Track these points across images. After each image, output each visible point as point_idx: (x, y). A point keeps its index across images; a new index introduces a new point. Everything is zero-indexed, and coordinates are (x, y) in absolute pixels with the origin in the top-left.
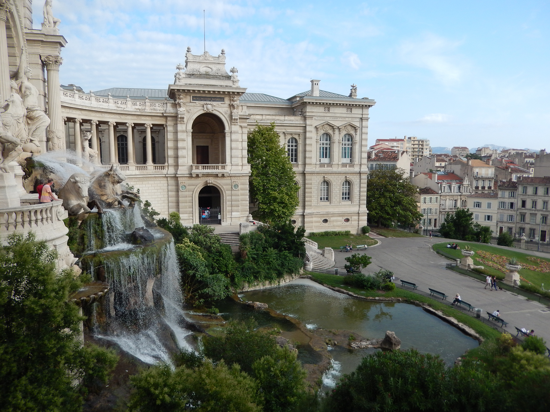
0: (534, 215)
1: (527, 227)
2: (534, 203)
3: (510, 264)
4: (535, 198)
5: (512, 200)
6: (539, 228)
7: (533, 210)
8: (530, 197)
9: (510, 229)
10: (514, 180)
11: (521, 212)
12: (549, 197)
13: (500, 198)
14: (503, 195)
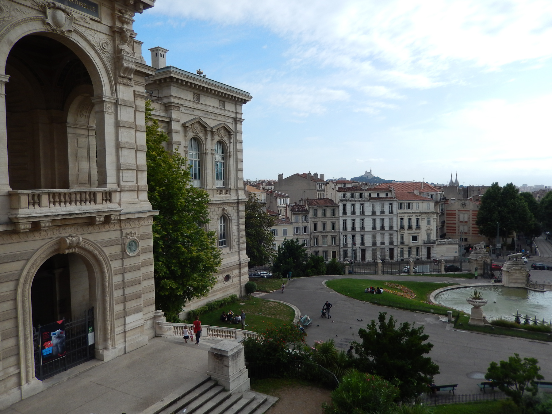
0: (325, 237)
1: (321, 250)
2: (325, 224)
4: (325, 220)
5: (305, 224)
6: (330, 249)
8: (320, 219)
11: (314, 235)
12: (337, 217)
13: (294, 223)
14: (297, 220)
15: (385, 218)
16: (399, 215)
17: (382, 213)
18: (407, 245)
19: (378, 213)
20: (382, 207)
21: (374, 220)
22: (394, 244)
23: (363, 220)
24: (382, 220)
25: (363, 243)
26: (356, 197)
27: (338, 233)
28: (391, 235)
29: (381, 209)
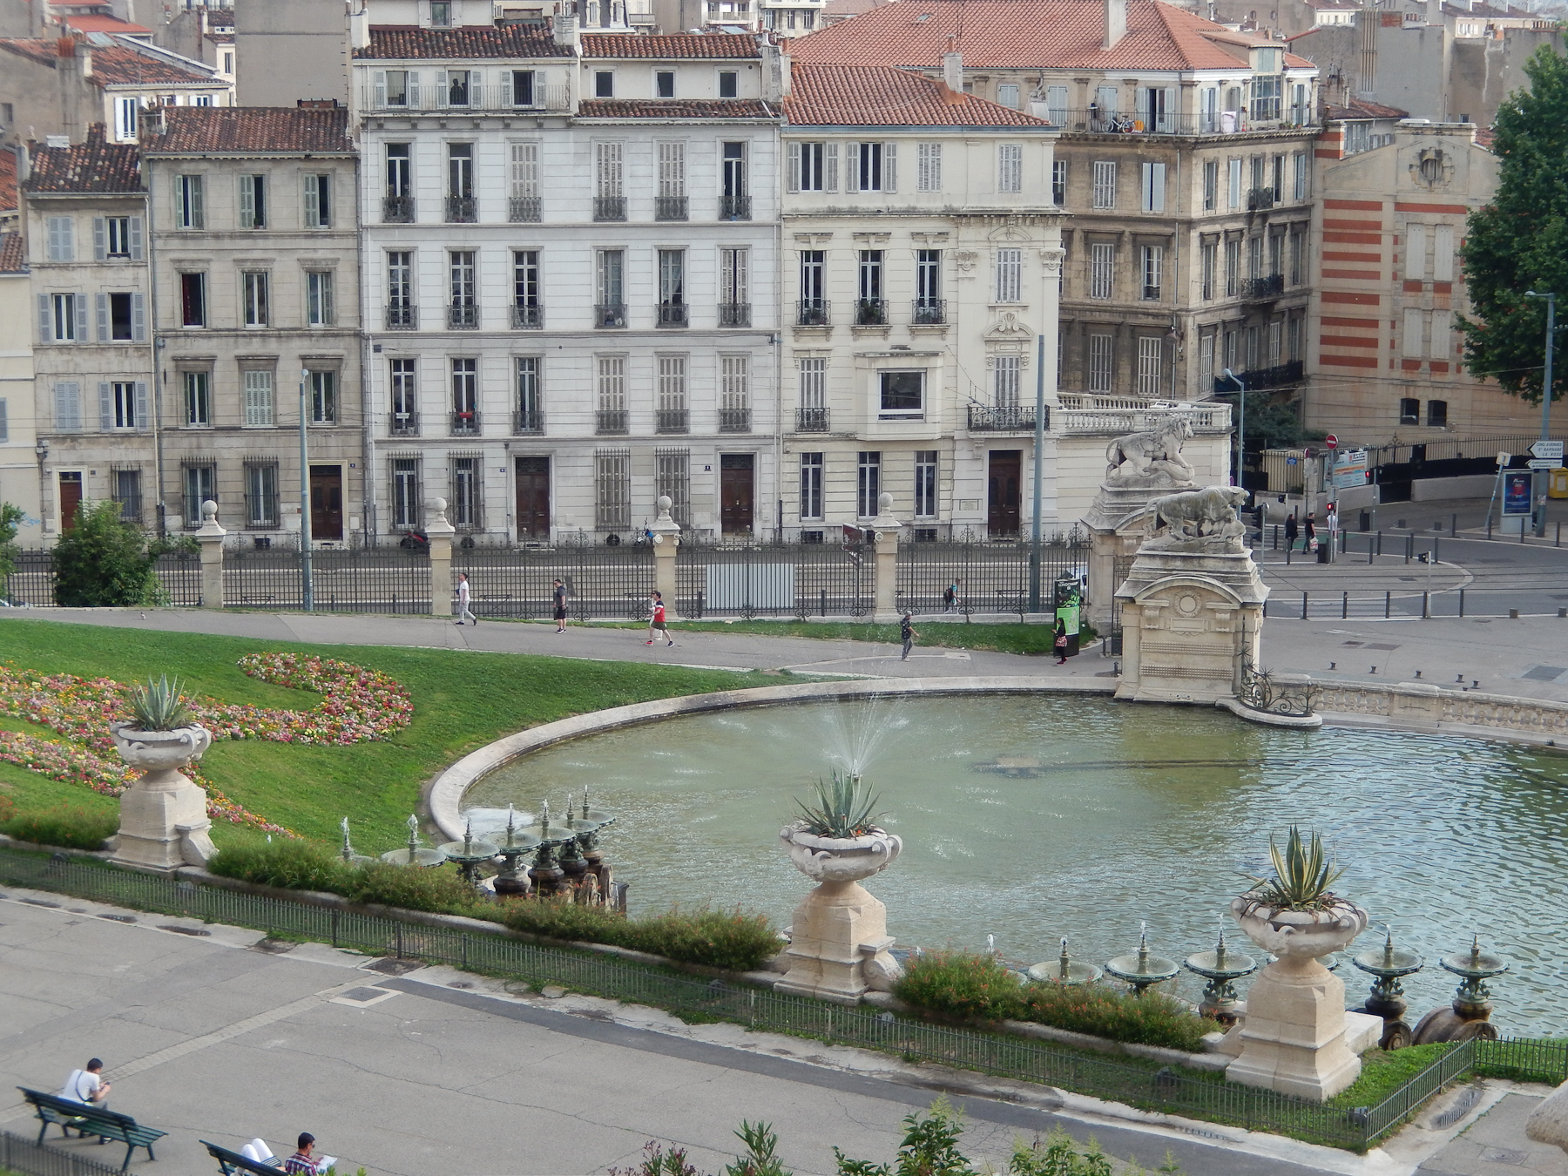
0: (258, 367)
1: (229, 453)
2: (256, 285)
3: (141, 724)
6: (296, 453)
7: (252, 335)
8: (227, 244)
9: (127, 479)
10: (119, 133)
11: (181, 353)
12: (343, 236)
13: (42, 267)
14: (61, 247)
15: (694, 244)
16: (790, 229)
17: (672, 209)
18: (849, 437)
19: (641, 209)
20: (672, 166)
21: (612, 259)
22: (758, 429)
23: (533, 257)
24: (672, 259)
25: (528, 416)
26: (477, 100)
27: (353, 342)
28: (734, 363)
29: (664, 185)
